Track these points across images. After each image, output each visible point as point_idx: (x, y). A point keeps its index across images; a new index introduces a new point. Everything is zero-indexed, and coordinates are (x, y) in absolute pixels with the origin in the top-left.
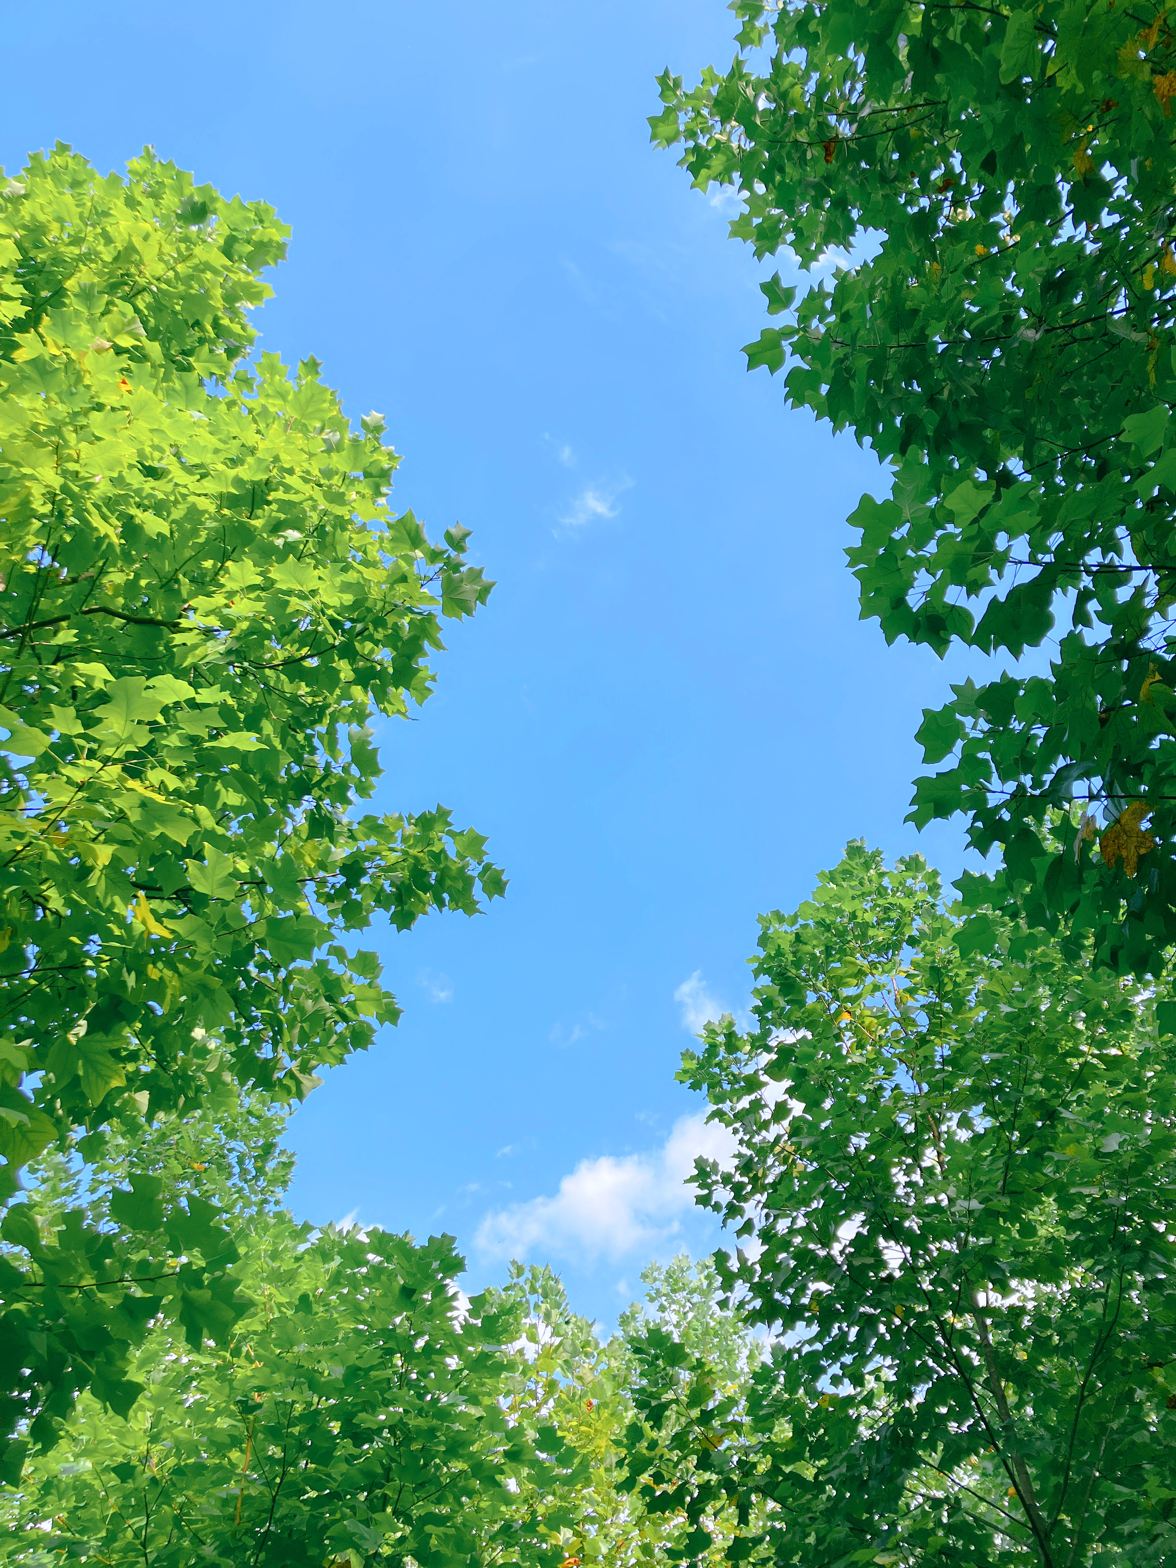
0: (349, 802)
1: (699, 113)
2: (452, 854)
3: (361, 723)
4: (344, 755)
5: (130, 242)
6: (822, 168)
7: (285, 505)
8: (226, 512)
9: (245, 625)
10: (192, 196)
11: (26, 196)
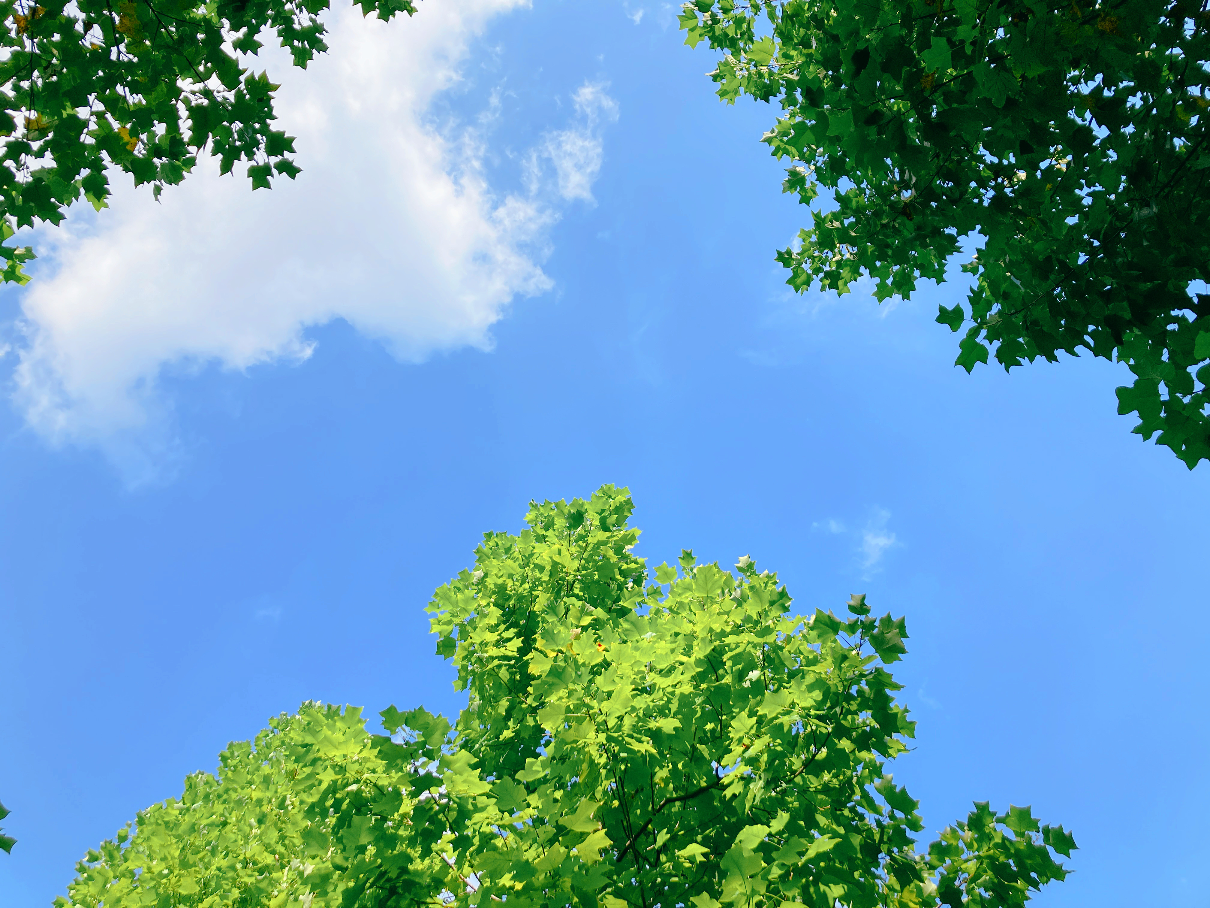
0: (912, 842)
1: (814, 257)
2: (1012, 837)
3: (880, 776)
4: (885, 808)
5: (553, 561)
6: (910, 225)
7: (736, 659)
8: (704, 686)
9: (765, 758)
10: (570, 511)
11: (486, 575)
